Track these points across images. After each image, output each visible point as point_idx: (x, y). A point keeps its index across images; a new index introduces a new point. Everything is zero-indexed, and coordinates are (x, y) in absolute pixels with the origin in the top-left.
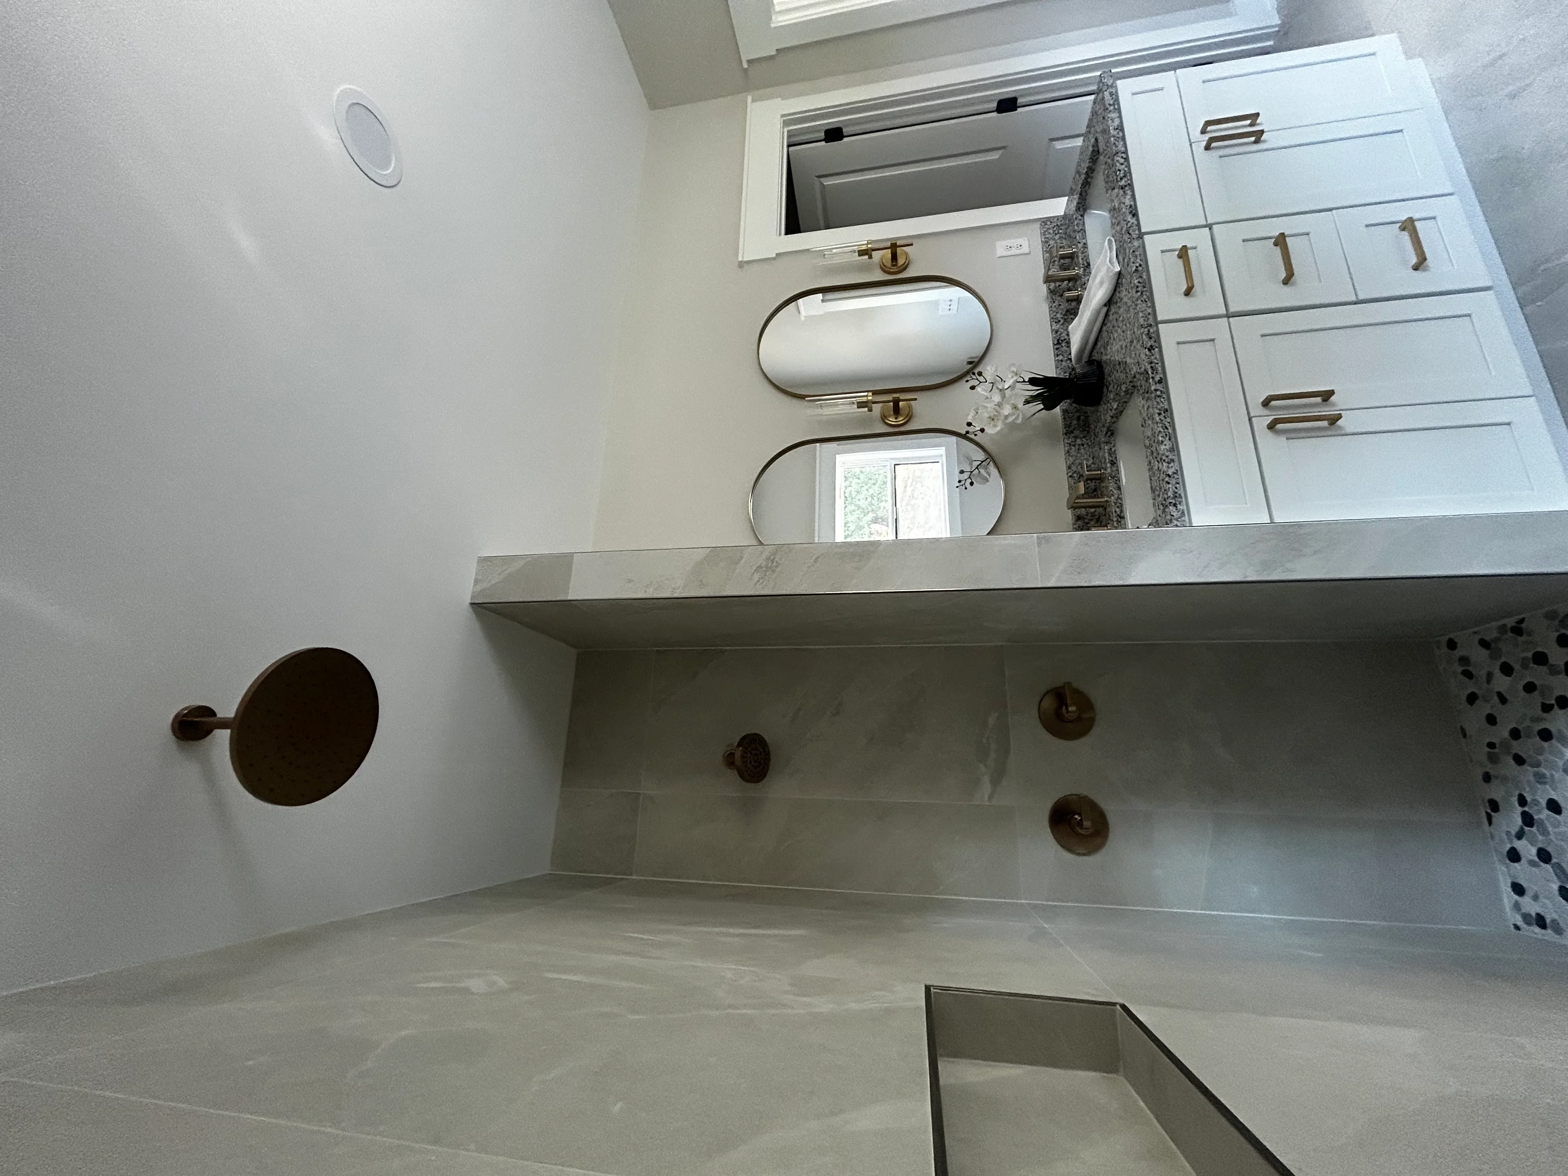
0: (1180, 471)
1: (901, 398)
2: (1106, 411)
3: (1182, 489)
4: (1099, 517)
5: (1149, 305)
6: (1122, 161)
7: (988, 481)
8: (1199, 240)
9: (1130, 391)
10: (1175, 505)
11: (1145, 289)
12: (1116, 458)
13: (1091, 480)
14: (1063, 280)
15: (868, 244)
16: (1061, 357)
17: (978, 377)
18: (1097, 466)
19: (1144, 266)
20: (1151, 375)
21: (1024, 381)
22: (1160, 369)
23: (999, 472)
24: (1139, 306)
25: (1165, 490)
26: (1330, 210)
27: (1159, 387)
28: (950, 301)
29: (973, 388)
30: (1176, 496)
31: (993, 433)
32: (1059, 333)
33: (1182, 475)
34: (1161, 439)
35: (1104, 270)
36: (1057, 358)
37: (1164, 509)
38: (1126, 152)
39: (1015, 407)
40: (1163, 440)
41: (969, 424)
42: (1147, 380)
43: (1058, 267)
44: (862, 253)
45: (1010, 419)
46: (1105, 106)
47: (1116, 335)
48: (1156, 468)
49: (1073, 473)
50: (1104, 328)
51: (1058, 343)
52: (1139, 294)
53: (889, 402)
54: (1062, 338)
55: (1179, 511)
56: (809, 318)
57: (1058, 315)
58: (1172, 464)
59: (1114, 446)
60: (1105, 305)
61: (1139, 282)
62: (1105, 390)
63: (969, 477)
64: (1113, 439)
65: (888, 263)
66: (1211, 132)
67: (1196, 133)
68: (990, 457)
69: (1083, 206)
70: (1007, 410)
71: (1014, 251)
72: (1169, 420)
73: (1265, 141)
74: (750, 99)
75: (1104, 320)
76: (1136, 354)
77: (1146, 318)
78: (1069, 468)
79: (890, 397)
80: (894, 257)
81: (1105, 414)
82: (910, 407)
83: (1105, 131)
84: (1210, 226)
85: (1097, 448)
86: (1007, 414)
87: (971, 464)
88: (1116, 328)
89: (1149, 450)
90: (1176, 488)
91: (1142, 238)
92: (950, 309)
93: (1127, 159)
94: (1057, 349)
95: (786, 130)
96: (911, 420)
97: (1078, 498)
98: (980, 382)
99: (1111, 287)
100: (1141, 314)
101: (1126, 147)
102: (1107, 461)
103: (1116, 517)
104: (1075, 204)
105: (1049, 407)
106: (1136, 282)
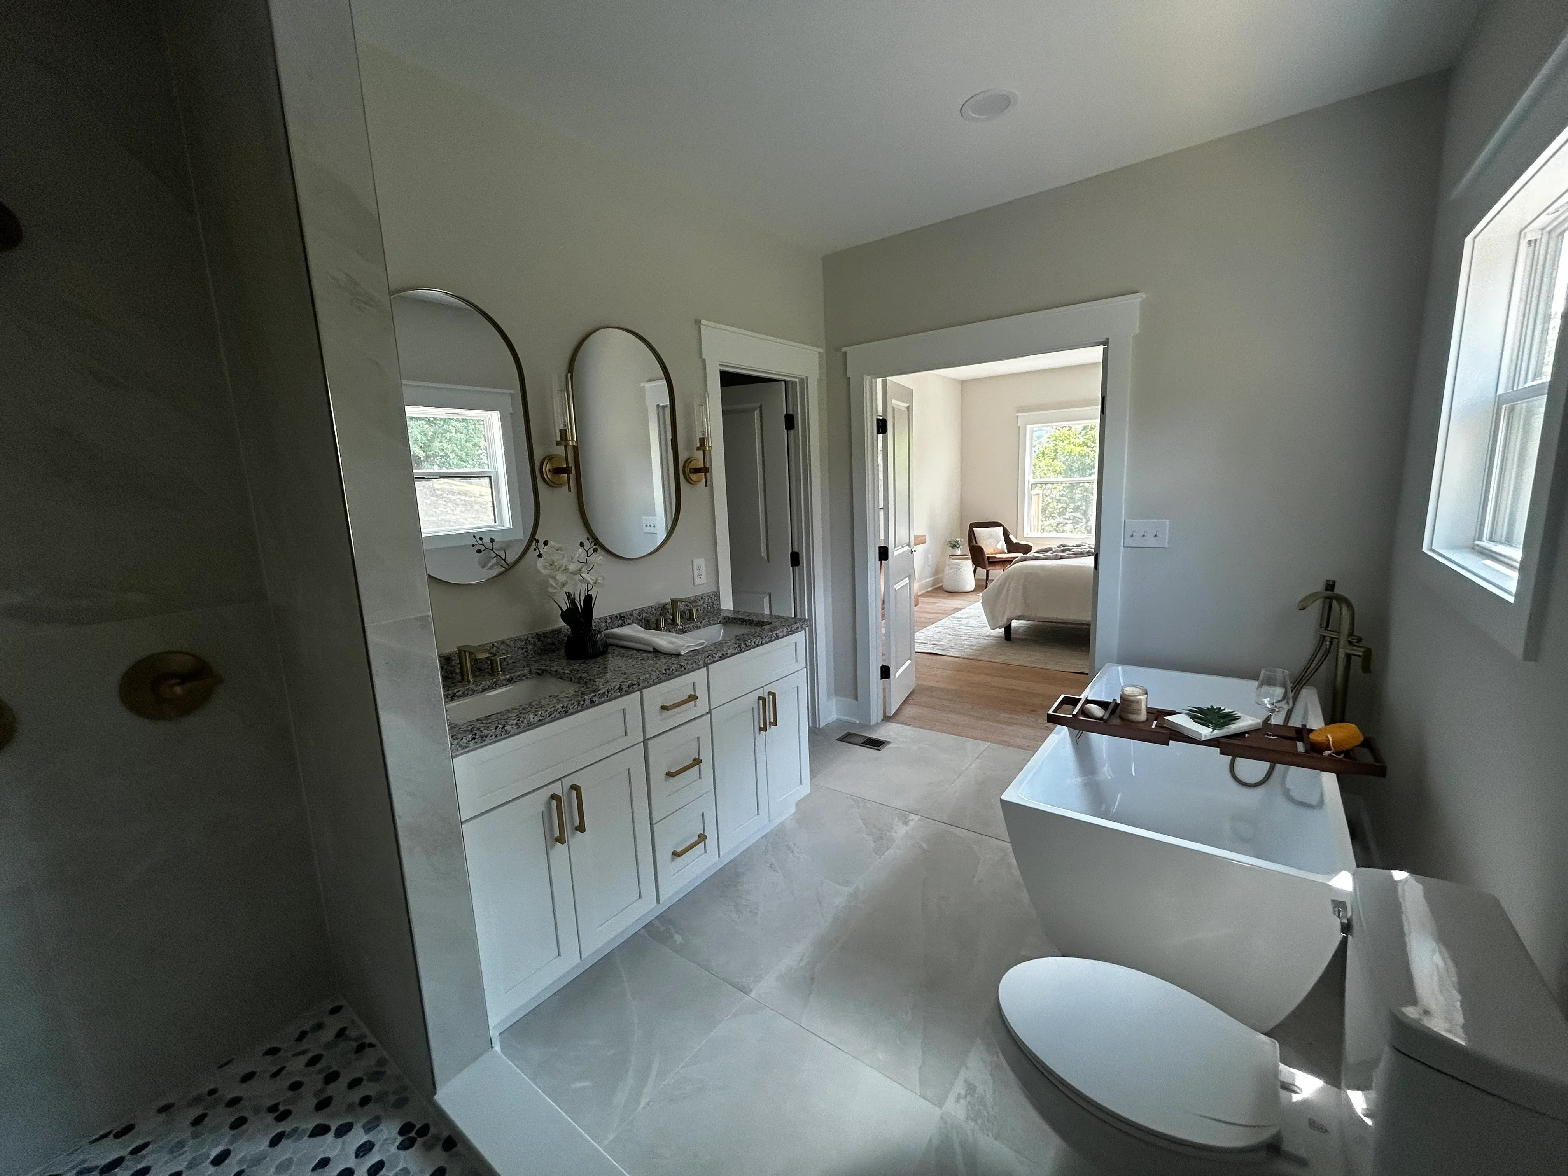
0: (508, 735)
1: (571, 475)
2: (561, 665)
3: (490, 741)
4: (450, 678)
5: (655, 681)
6: (757, 643)
7: (484, 567)
8: (702, 705)
9: (581, 681)
10: (474, 739)
11: (669, 675)
12: (515, 682)
13: (492, 664)
14: (673, 614)
15: (709, 447)
16: (609, 621)
17: (592, 549)
18: (506, 667)
19: (685, 671)
20: (597, 693)
21: (588, 591)
22: (603, 699)
23: (496, 577)
24: (655, 673)
25: (488, 727)
26: (715, 788)
27: (588, 702)
28: (654, 526)
29: (582, 545)
30: (483, 737)
31: (538, 566)
32: (630, 617)
33: (506, 738)
34: (540, 713)
35: (680, 642)
36: (608, 618)
37: (468, 731)
38: (762, 644)
39: (564, 585)
40: (539, 715)
41: (546, 543)
42: (594, 691)
43: (683, 609)
44: (702, 440)
45: (552, 582)
46: (791, 625)
47: (630, 661)
48: (510, 715)
49: (496, 647)
50: (635, 651)
51: (621, 617)
52: (664, 672)
53: (567, 463)
54: (625, 620)
55: (467, 744)
56: (642, 390)
57: (645, 614)
58: (515, 727)
59: (527, 678)
60: (654, 649)
61: (673, 670)
62: (580, 661)
63: (486, 548)
64: (534, 676)
65: (693, 465)
66: (769, 698)
67: (768, 689)
68: (511, 567)
69: (727, 622)
70: (561, 577)
71: (696, 572)
72: (558, 716)
73: (760, 733)
74: (822, 350)
75: (641, 650)
76: (615, 679)
77: (646, 680)
78: (503, 642)
79: (571, 464)
80: (697, 471)
81: (558, 665)
82: (560, 485)
83: (776, 628)
84: (710, 712)
85: (525, 664)
86: (557, 577)
87: (501, 549)
88: (636, 660)
89: (527, 706)
90: (492, 736)
91: (704, 666)
92: (646, 526)
93: (758, 646)
94: (616, 617)
95: (797, 380)
96: (547, 486)
97: (471, 653)
98: (587, 551)
99: (669, 651)
100: (648, 676)
101: (766, 643)
102: (512, 675)
103: (453, 693)
104: (729, 616)
105: (565, 616)
106: (673, 668)
